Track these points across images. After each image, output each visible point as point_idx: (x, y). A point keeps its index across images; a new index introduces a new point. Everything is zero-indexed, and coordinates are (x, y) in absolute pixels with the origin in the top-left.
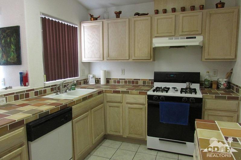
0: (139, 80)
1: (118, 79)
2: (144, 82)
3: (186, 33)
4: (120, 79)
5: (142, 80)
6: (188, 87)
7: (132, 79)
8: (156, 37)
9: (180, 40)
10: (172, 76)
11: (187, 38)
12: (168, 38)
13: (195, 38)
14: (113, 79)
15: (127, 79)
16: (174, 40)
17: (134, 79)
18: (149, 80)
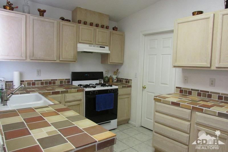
0: (57, 80)
1: (33, 81)
2: (61, 82)
3: (100, 43)
4: (35, 81)
5: (59, 80)
6: (100, 83)
7: (49, 80)
8: (80, 43)
9: (96, 48)
10: (86, 75)
11: (100, 47)
12: (88, 45)
13: (105, 47)
14: (26, 81)
15: (43, 80)
16: (92, 47)
17: (51, 80)
18: (66, 79)
